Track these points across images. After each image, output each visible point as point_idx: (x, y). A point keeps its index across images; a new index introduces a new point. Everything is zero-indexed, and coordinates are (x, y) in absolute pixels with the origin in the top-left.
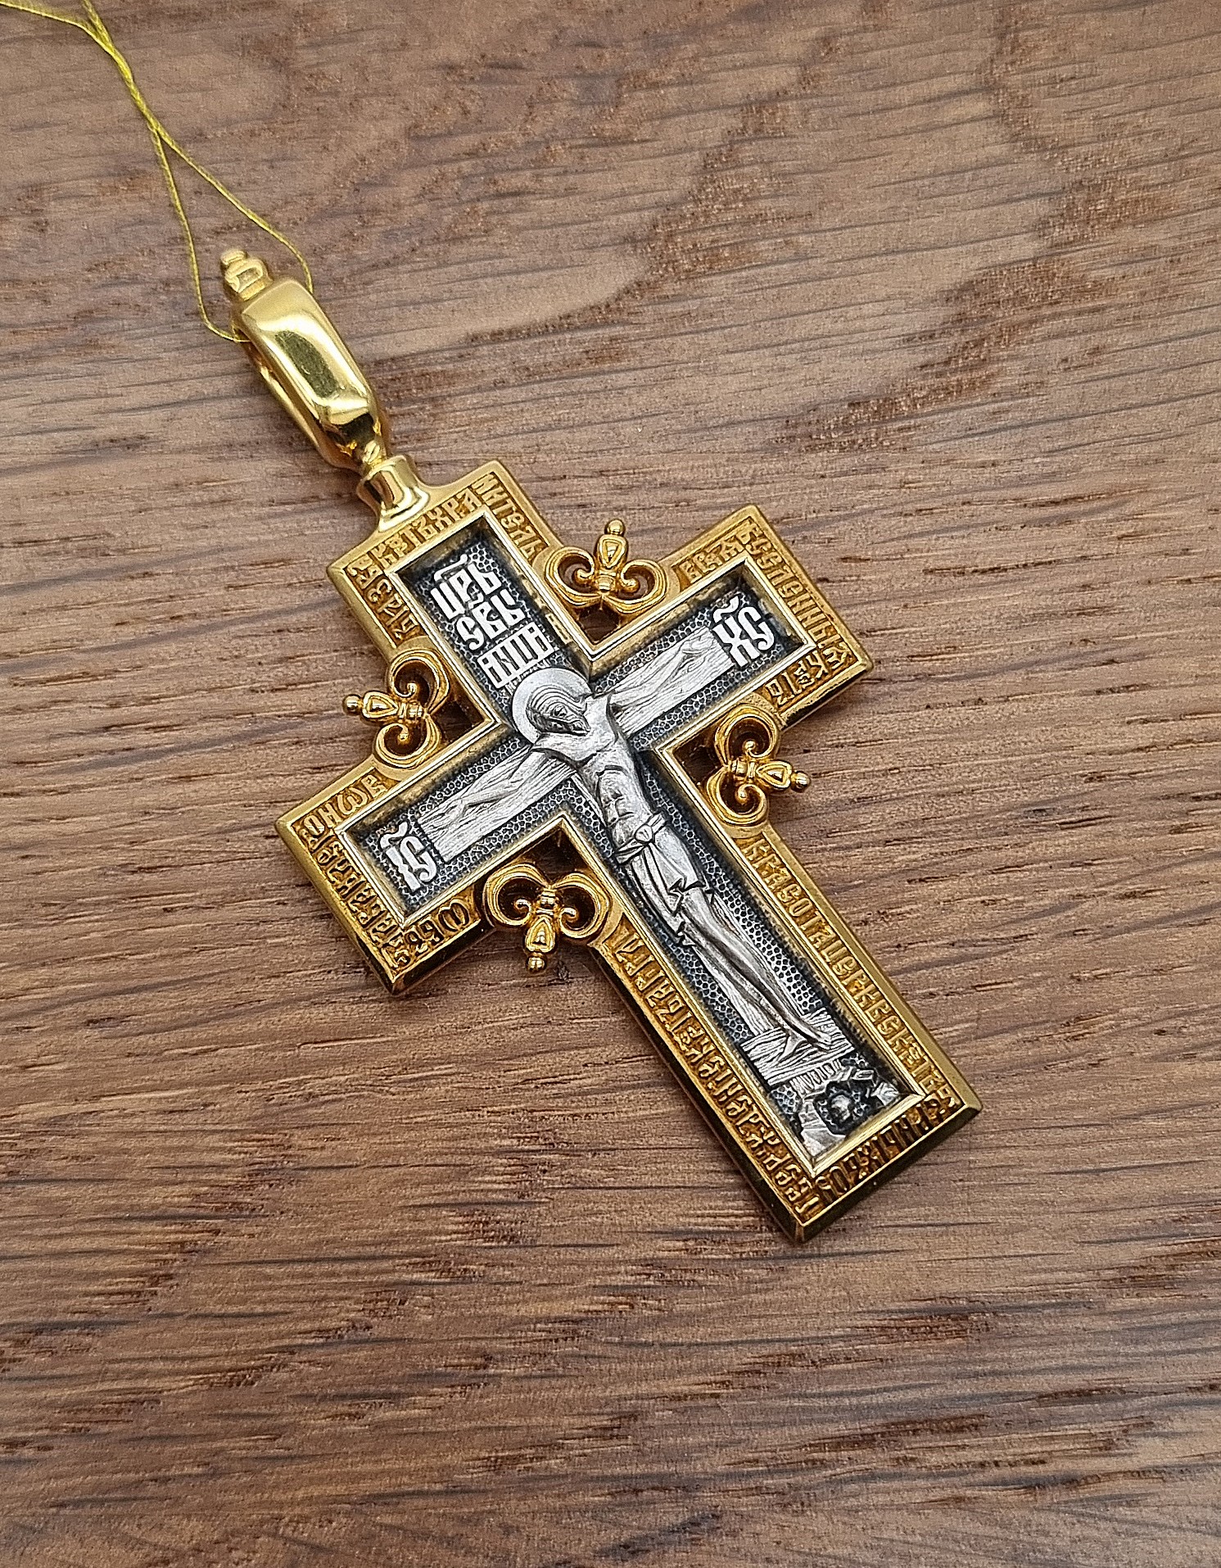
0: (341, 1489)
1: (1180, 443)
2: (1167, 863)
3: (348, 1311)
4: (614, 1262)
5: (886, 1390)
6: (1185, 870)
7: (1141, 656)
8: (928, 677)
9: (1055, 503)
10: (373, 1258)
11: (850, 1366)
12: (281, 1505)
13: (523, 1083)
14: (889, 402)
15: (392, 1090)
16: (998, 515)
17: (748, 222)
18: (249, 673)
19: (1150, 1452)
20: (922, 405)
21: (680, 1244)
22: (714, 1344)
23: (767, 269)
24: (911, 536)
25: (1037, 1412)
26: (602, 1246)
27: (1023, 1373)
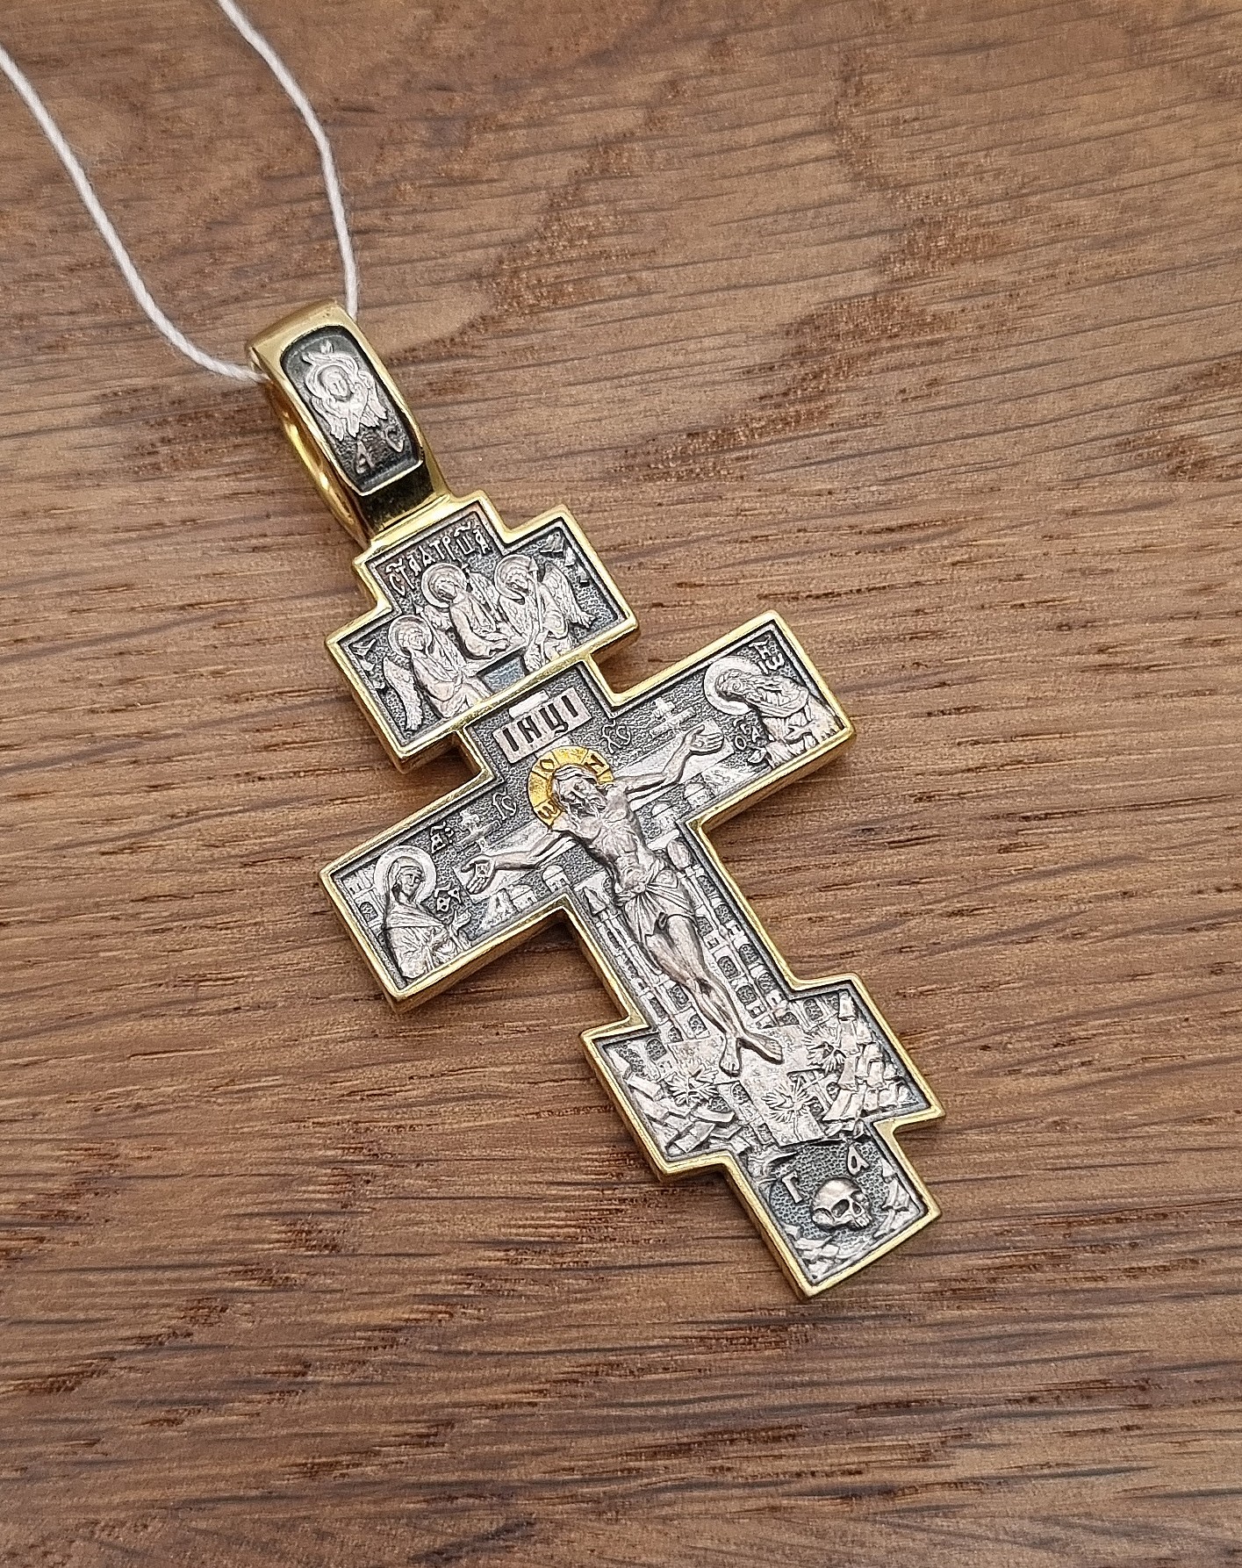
0: (157, 1494)
1: (1016, 472)
2: (995, 882)
3: (170, 1318)
4: (433, 1272)
5: (704, 1399)
6: (1013, 889)
7: (972, 679)
9: (890, 530)
10: (194, 1266)
11: (668, 1376)
12: (97, 1510)
13: (349, 1095)
15: (220, 1101)
16: (833, 541)
17: (592, 258)
18: (89, 694)
19: (968, 1463)
20: (760, 435)
21: (501, 1254)
22: (532, 1353)
23: (611, 303)
24: (746, 562)
25: (856, 1422)
26: (422, 1255)
27: (841, 1384)
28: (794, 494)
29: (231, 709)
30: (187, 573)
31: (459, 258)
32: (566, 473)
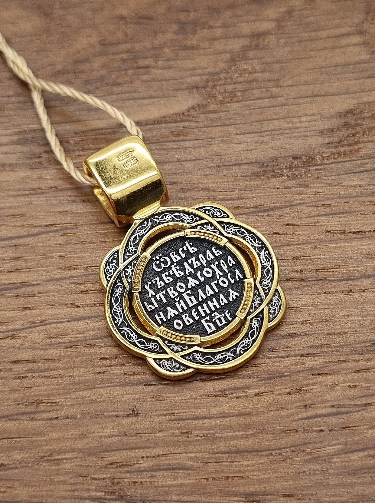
8: (326, 279)
13: (111, 464)
14: (312, 158)
15: (44, 464)
16: (362, 208)
17: (250, 82)
20: (327, 160)
23: (258, 101)
24: (319, 216)
28: (343, 186)
29: (66, 273)
30: (51, 210)
31: (188, 80)
32: (234, 173)
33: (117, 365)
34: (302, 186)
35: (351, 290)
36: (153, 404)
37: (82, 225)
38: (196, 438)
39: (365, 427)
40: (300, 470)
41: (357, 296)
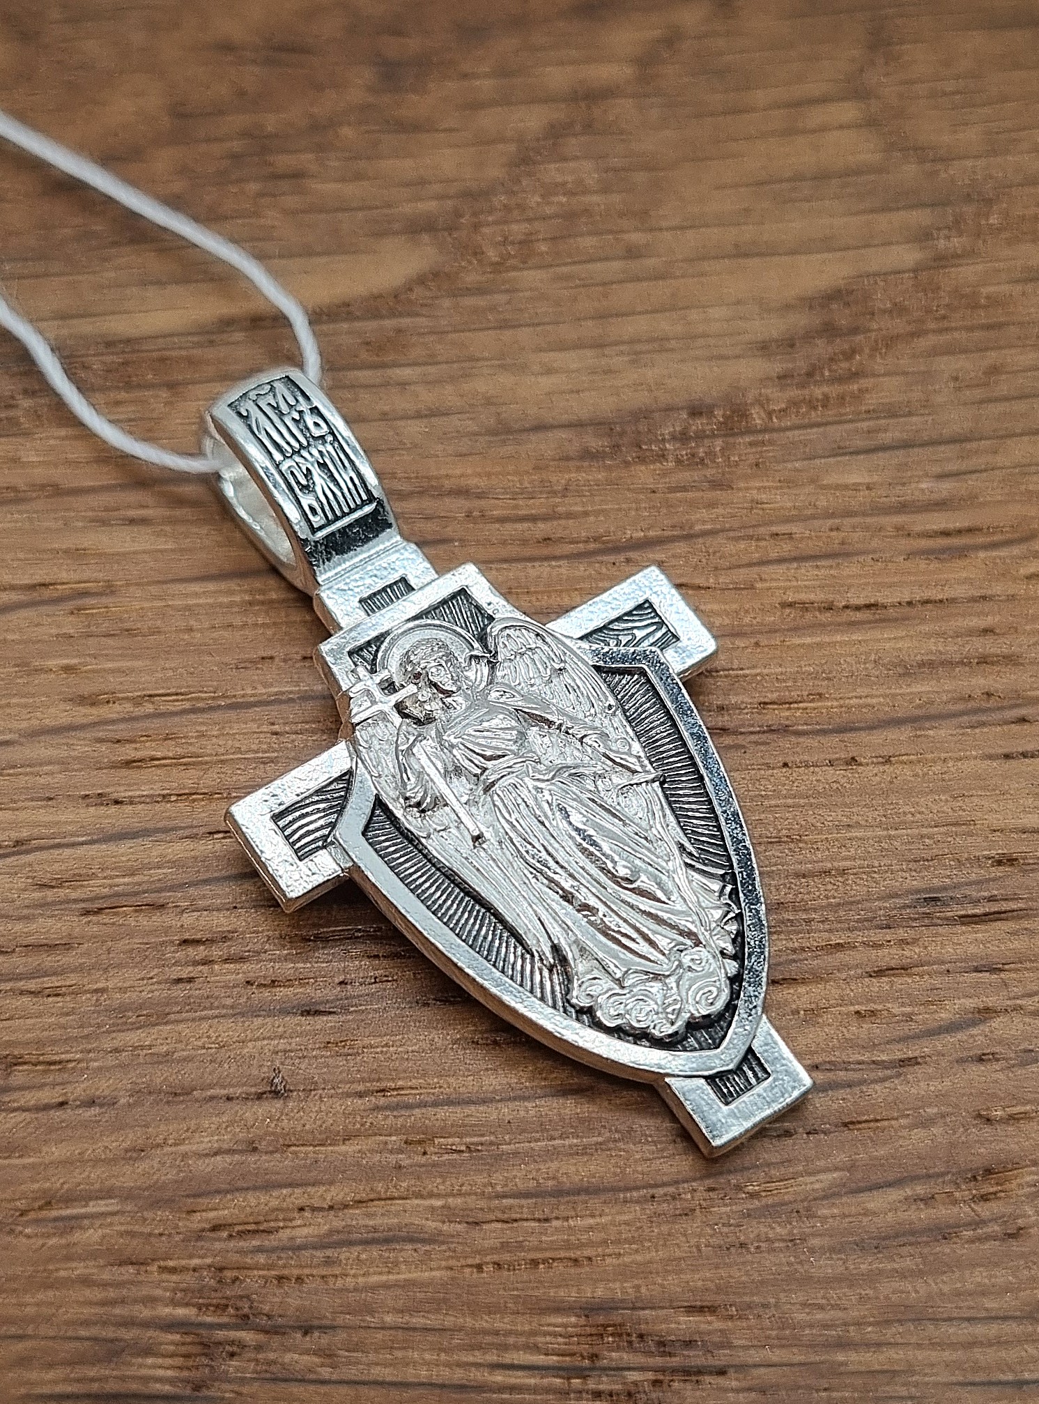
9: (946, 534)
13: (215, 1228)
14: (741, 414)
15: (28, 1231)
16: (875, 543)
17: (570, 216)
20: (780, 418)
23: (591, 266)
28: (825, 487)
29: (85, 714)
30: (44, 546)
31: (407, 209)
32: (534, 450)
33: (226, 961)
34: (716, 485)
35: (853, 758)
36: (328, 1066)
37: (128, 585)
38: (446, 1157)
39: (903, 1121)
40: (732, 1239)
41: (870, 773)
